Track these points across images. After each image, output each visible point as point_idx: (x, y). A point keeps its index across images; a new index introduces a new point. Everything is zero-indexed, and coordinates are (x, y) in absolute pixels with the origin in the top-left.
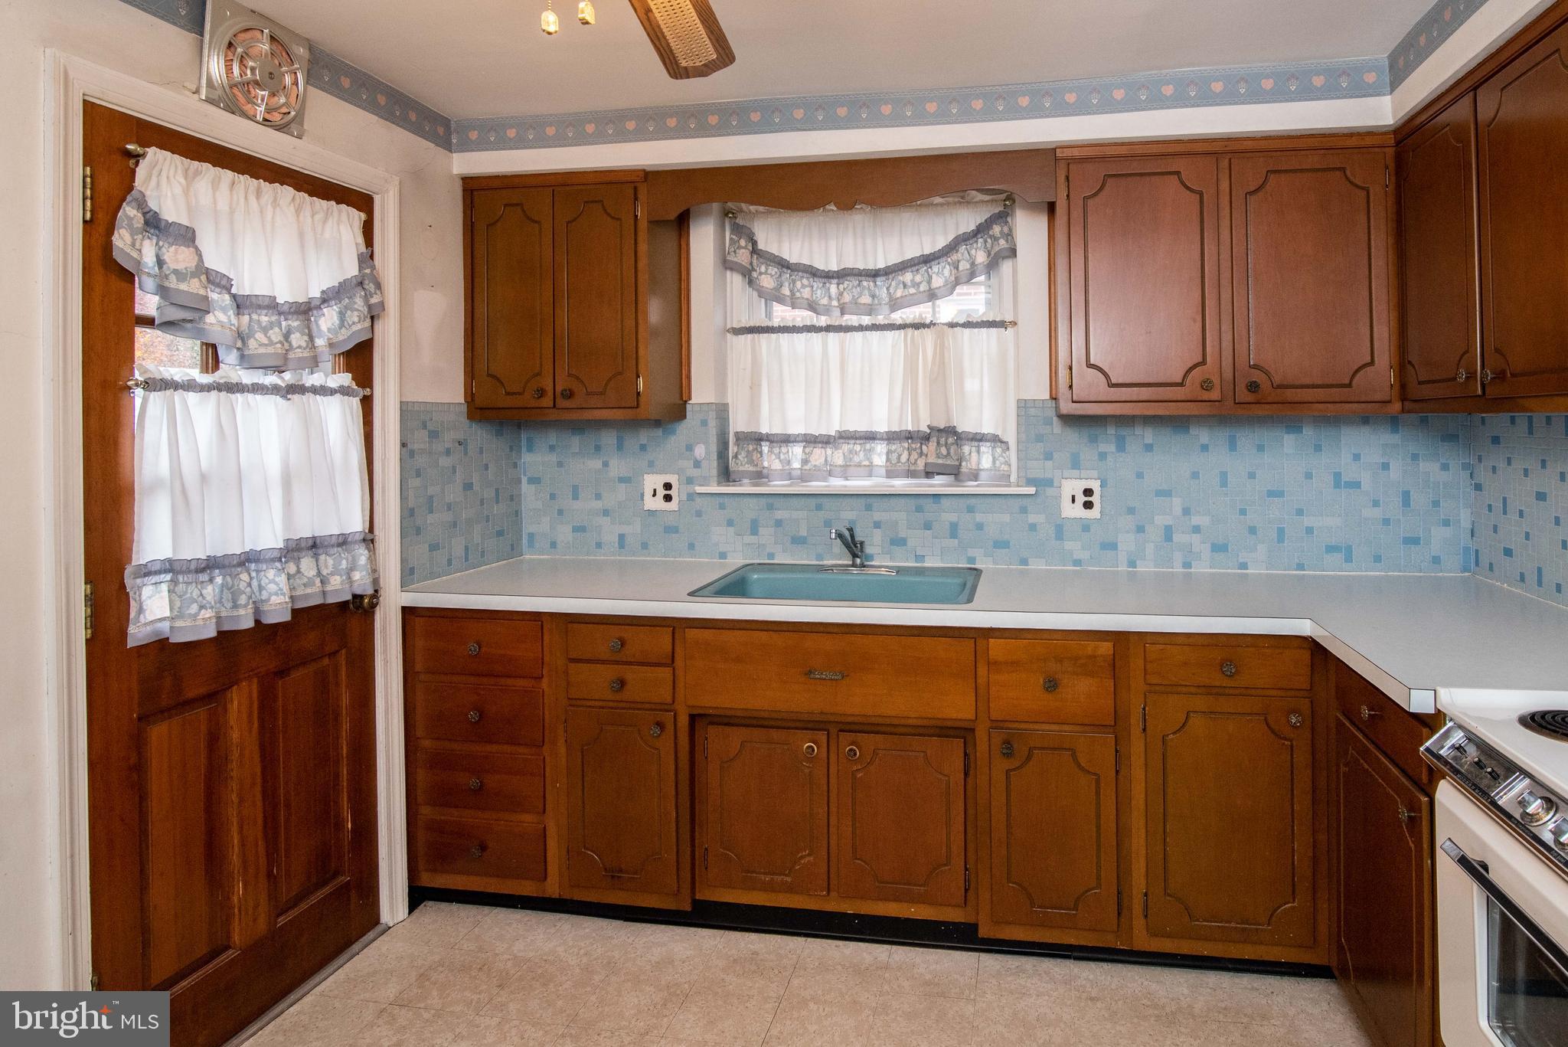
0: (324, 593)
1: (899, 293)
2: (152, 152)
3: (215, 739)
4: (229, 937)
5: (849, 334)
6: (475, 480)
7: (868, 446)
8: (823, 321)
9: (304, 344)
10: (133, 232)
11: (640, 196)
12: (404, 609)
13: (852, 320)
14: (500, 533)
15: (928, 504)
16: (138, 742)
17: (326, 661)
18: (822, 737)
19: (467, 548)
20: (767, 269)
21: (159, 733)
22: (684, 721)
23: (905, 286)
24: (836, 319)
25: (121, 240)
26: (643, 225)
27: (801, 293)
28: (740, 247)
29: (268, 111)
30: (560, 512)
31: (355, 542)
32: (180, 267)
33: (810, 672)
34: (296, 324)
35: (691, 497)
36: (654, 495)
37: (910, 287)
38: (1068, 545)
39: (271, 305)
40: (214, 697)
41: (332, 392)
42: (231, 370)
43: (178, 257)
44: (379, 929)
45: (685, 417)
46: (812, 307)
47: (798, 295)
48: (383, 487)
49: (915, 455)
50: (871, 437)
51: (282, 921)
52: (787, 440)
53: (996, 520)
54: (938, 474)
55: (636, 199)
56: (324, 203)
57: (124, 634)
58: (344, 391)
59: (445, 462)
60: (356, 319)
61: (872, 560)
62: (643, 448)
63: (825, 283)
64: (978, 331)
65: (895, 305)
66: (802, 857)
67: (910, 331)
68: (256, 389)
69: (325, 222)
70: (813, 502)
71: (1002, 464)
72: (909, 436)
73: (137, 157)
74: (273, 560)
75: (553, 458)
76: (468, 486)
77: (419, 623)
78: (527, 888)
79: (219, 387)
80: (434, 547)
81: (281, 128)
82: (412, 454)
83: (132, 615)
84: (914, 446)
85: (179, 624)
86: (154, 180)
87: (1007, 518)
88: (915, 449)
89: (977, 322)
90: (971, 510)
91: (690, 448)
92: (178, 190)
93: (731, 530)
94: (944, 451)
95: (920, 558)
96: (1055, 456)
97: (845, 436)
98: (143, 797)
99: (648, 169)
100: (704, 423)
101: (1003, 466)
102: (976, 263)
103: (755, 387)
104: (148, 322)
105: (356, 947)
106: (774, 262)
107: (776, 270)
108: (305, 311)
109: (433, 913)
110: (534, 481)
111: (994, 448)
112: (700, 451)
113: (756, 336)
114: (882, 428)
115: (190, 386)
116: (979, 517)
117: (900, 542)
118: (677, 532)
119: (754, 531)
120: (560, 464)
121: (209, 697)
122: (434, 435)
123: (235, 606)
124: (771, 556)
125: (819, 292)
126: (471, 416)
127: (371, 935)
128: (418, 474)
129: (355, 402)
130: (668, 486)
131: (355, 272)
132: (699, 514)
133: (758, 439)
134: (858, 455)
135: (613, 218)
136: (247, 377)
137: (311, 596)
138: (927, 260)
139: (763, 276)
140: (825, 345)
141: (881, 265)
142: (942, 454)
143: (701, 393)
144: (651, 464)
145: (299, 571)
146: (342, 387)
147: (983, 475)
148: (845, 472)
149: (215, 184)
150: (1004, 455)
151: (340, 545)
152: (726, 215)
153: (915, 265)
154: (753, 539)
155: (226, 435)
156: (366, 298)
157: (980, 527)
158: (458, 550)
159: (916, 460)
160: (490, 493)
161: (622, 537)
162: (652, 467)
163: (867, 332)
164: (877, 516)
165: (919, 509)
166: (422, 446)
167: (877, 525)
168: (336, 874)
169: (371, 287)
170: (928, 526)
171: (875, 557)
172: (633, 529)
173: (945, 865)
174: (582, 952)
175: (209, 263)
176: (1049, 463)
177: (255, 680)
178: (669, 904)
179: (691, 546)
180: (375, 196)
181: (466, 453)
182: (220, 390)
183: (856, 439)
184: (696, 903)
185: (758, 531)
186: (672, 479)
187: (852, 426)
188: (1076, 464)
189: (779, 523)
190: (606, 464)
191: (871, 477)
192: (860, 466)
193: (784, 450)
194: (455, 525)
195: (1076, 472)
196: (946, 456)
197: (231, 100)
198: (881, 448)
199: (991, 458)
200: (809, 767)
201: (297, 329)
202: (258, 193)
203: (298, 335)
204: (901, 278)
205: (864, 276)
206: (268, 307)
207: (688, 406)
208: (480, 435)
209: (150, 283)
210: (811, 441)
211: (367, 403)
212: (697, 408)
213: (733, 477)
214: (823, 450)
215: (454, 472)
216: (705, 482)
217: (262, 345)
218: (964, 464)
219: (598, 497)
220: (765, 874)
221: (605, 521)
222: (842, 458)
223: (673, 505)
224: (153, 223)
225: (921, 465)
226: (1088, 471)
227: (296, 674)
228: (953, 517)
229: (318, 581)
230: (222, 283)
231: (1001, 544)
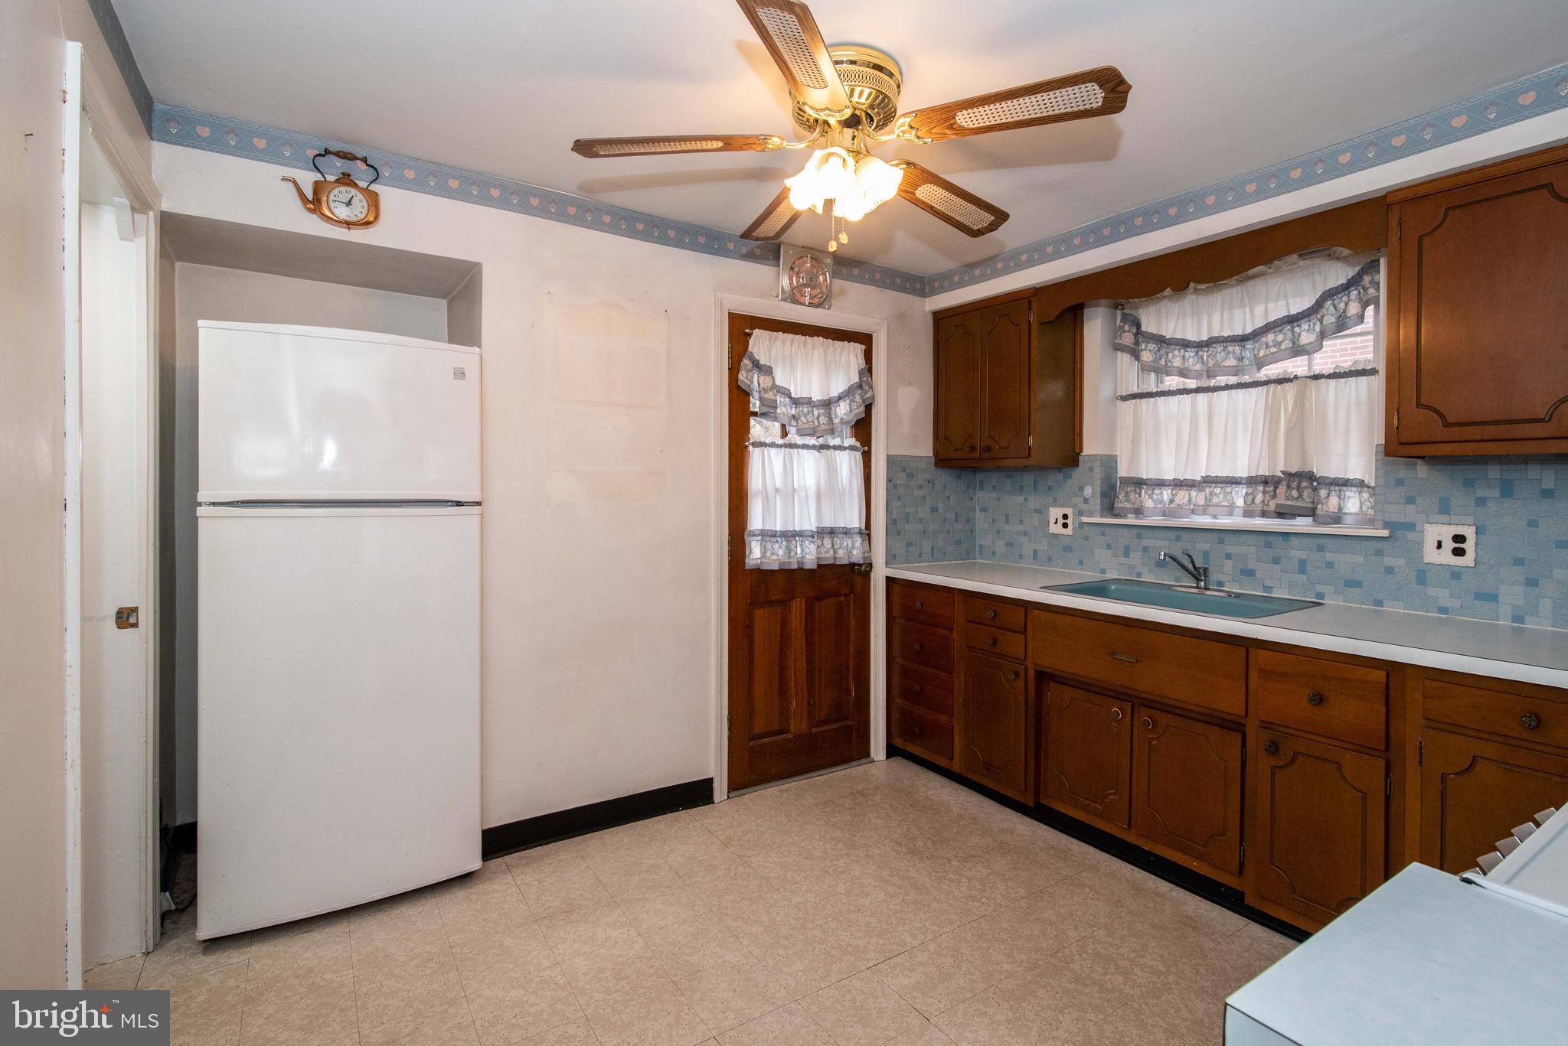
0: (835, 558)
1: (1262, 353)
2: (757, 332)
3: (784, 624)
4: (789, 727)
5: (1215, 393)
6: (940, 506)
7: (1229, 489)
8: (1192, 384)
9: (825, 422)
10: (748, 371)
11: (1032, 307)
12: (887, 577)
13: (1222, 380)
14: (959, 542)
15: (1278, 542)
16: (750, 616)
17: (843, 598)
18: (1128, 707)
19: (932, 549)
20: (1146, 346)
21: (759, 613)
22: (1031, 673)
23: (1267, 346)
24: (1204, 383)
25: (742, 376)
26: (1035, 326)
27: (1171, 363)
28: (1125, 332)
29: (811, 298)
30: (998, 532)
31: (855, 533)
32: (765, 386)
33: (1114, 653)
34: (821, 411)
35: (1082, 525)
36: (1056, 523)
37: (1271, 347)
38: (1431, 591)
39: (809, 402)
40: (785, 602)
41: (845, 448)
42: (793, 437)
43: (766, 381)
44: (868, 759)
45: (1078, 465)
46: (1183, 373)
47: (1169, 364)
48: (876, 505)
49: (1268, 498)
50: (1233, 481)
51: (814, 730)
52: (1161, 484)
53: (1348, 561)
54: (1299, 516)
55: (1030, 309)
56: (841, 343)
57: (744, 562)
58: (852, 448)
59: (918, 493)
60: (855, 407)
61: (1223, 586)
62: (1050, 488)
63: (1197, 352)
64: (1346, 383)
65: (1260, 364)
66: (1111, 794)
67: (1272, 387)
68: (805, 447)
69: (841, 353)
70: (1172, 534)
71: (1368, 508)
72: (1265, 481)
73: (750, 335)
74: (808, 536)
75: (994, 495)
76: (934, 510)
77: (896, 588)
78: (942, 762)
79: (786, 446)
80: (909, 544)
81: (817, 306)
82: (895, 487)
83: (747, 553)
84: (1268, 489)
85: (763, 560)
86: (757, 344)
87: (1360, 559)
88: (1268, 492)
89: (1345, 372)
90: (1321, 549)
91: (1081, 489)
92: (766, 347)
93: (1109, 552)
94: (1295, 493)
95: (1269, 589)
96: (1419, 500)
97: (1209, 481)
98: (751, 643)
99: (1037, 286)
100: (1091, 470)
101: (1370, 510)
102: (1348, 315)
103: (1135, 442)
104: (755, 414)
105: (855, 763)
106: (1153, 340)
107: (1154, 345)
108: (828, 404)
109: (898, 763)
110: (983, 510)
111: (1360, 493)
112: (1088, 491)
113: (1138, 400)
114: (1243, 473)
115: (773, 445)
116: (1329, 556)
117: (1249, 573)
118: (1071, 551)
119: (1126, 555)
120: (998, 499)
121: (781, 602)
122: (910, 476)
123: (790, 557)
124: (1139, 575)
125: (1191, 360)
126: (937, 465)
127: (864, 761)
128: (899, 499)
129: (859, 454)
130: (1065, 517)
131: (857, 380)
132: (1087, 538)
133: (1139, 483)
134: (1218, 497)
135: (1014, 324)
136: (799, 441)
137: (828, 557)
138: (1292, 320)
139: (1144, 352)
140: (1194, 404)
141: (1249, 330)
142: (1293, 497)
143: (1092, 446)
144: (1055, 500)
145: (822, 544)
146: (850, 446)
147: (1348, 520)
148: (1204, 510)
149: (784, 342)
150: (1371, 499)
151: (846, 533)
152: (1117, 307)
153: (1278, 326)
154: (1122, 560)
155: (788, 470)
156: (862, 397)
157: (1330, 565)
158: (926, 549)
159: (1269, 501)
160: (951, 516)
161: (1035, 551)
162: (1055, 503)
163: (1233, 391)
164: (1229, 549)
165: (1268, 545)
166: (902, 482)
167: (1228, 556)
168: (846, 718)
169: (866, 388)
170: (1276, 561)
171: (1226, 584)
172: (1043, 546)
173: (1222, 835)
174: (964, 808)
175: (778, 383)
176: (1411, 508)
177: (804, 599)
178: (1018, 798)
179: (1081, 563)
180: (873, 335)
181: (933, 488)
182: (786, 447)
183: (1217, 483)
184: (1037, 803)
185: (1129, 553)
186: (1069, 511)
187: (1217, 472)
188: (1444, 509)
189: (1146, 549)
190: (1026, 500)
191: (1231, 515)
192: (1218, 506)
193: (1157, 491)
194: (925, 532)
195: (1446, 518)
196: (1297, 499)
197: (793, 298)
198: (1242, 490)
199: (1358, 502)
200: (1117, 727)
201: (824, 414)
202: (805, 343)
203: (823, 417)
204: (1264, 339)
205: (1230, 342)
206: (807, 403)
207: (1080, 457)
208: (944, 477)
209: (756, 395)
210: (1179, 484)
211: (867, 457)
212: (1086, 459)
213: (1115, 512)
214: (1187, 492)
215: (925, 499)
216: (1091, 514)
217: (804, 423)
218: (1319, 506)
219: (1021, 522)
220: (1083, 798)
221: (1024, 540)
222: (1203, 500)
223: (1069, 531)
224: (757, 365)
225: (1272, 507)
226: (1461, 517)
227: (826, 601)
228: (1303, 555)
229: (832, 551)
230: (787, 393)
231: (1350, 584)
